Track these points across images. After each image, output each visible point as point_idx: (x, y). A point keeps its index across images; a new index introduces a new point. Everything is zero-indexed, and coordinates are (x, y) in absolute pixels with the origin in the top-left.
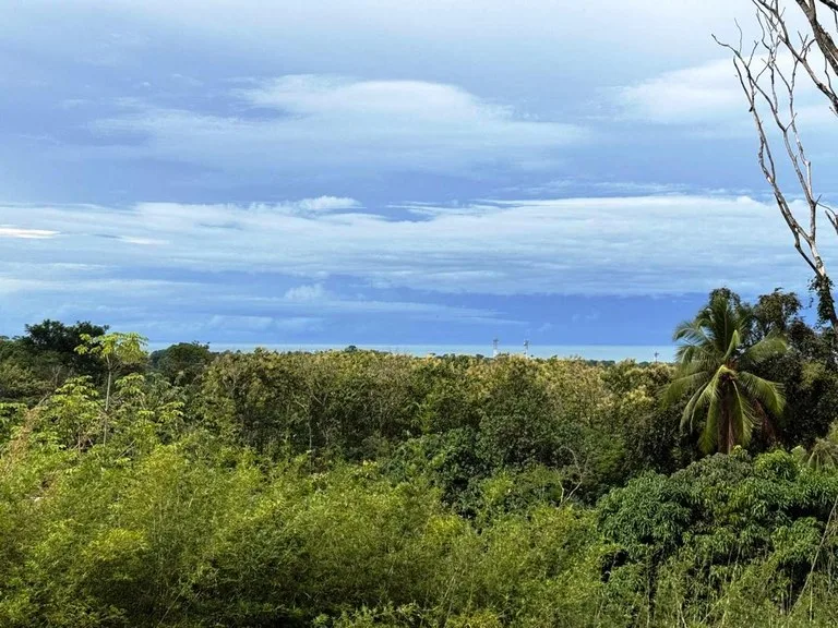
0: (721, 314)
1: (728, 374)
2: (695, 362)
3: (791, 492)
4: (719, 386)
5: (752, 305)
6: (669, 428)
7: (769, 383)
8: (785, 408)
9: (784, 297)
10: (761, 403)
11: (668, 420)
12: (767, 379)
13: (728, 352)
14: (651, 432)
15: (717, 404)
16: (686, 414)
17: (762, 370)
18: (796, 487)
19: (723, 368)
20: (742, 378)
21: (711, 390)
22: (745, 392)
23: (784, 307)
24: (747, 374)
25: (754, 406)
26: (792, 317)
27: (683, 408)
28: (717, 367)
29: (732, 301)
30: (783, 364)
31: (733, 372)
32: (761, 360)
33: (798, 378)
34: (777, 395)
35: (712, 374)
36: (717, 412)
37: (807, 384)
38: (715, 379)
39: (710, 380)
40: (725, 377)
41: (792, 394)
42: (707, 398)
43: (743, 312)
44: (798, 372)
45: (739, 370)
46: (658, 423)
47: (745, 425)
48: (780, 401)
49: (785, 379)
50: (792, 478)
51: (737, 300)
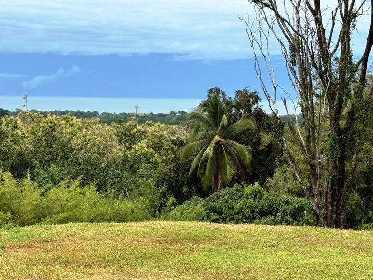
0: (216, 104)
1: (220, 141)
2: (200, 134)
3: (260, 204)
4: (215, 149)
5: (233, 99)
6: (183, 174)
7: (243, 146)
8: (251, 161)
9: (251, 95)
10: (237, 158)
11: (182, 168)
12: (240, 143)
13: (220, 128)
14: (172, 176)
15: (212, 159)
16: (194, 164)
17: (237, 139)
18: (263, 202)
19: (217, 138)
20: (227, 143)
21: (210, 151)
22: (229, 153)
23: (251, 100)
24: (231, 141)
25: (233, 159)
26: (255, 106)
27: (192, 161)
28: (213, 137)
29: (221, 95)
30: (251, 135)
31: (222, 140)
32: (238, 132)
33: (258, 143)
34: (247, 153)
35: (210, 140)
36: (213, 163)
37: (263, 147)
38: (213, 144)
39: (209, 144)
40: (218, 143)
41: (255, 154)
42: (207, 155)
43: (228, 103)
44: (259, 139)
45: (225, 138)
46: (177, 170)
47: (228, 172)
48: (248, 157)
49: (251, 143)
50: (261, 198)
51: (224, 95)
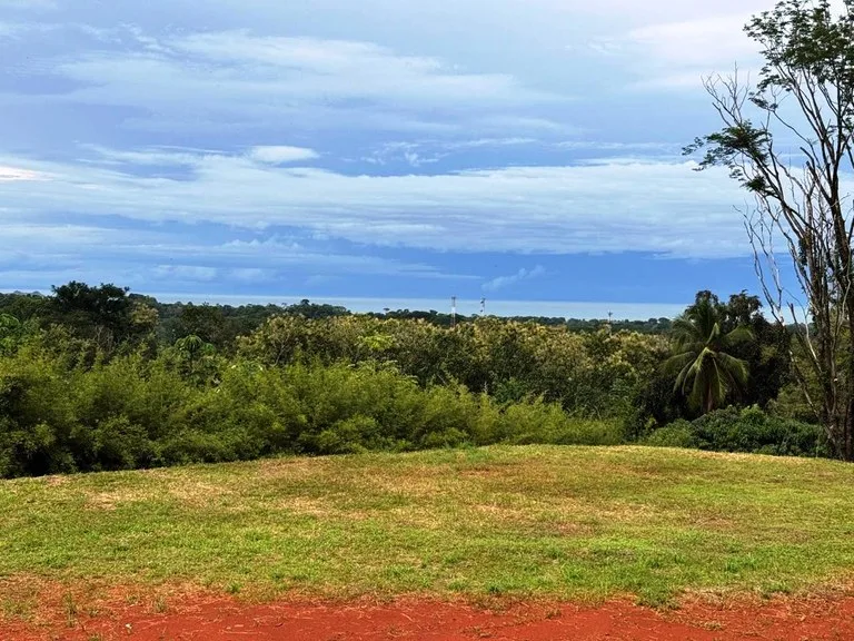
0: (706, 310)
1: (710, 354)
2: (687, 345)
3: (759, 430)
4: (703, 362)
5: (727, 304)
6: (665, 391)
7: (738, 360)
8: (749, 378)
9: (750, 299)
10: (732, 376)
11: (664, 384)
12: (736, 357)
13: (710, 338)
14: (652, 394)
15: (701, 375)
16: (678, 381)
17: (732, 351)
18: (763, 428)
19: (706, 350)
20: (719, 356)
21: (697, 365)
22: (722, 369)
23: (749, 306)
24: (723, 354)
25: (727, 375)
26: (754, 313)
27: (676, 377)
28: (702, 349)
29: (712, 300)
30: (748, 347)
31: (713, 353)
32: (733, 343)
33: (758, 357)
34: (743, 369)
35: (698, 353)
36: (701, 380)
37: (764, 362)
38: (701, 357)
39: (697, 357)
40: (707, 356)
41: (754, 370)
42: (694, 370)
43: (720, 309)
44: (759, 353)
45: (716, 351)
46: (658, 387)
47: (721, 390)
48: (745, 373)
49: (749, 357)
50: (761, 423)
51: (716, 299)
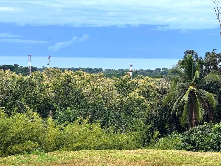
0: (191, 63)
1: (193, 90)
2: (179, 85)
4: (189, 96)
5: (203, 59)
6: (165, 115)
7: (211, 94)
8: (217, 105)
10: (207, 103)
11: (165, 110)
12: (209, 92)
13: (193, 80)
14: (158, 116)
15: (188, 103)
16: (174, 107)
17: (207, 88)
19: (191, 88)
20: (199, 92)
21: (186, 97)
22: (200, 99)
23: (217, 60)
24: (202, 90)
25: (204, 104)
27: (172, 105)
28: (188, 87)
29: (194, 56)
30: (217, 85)
31: (195, 89)
32: (207, 83)
34: (214, 99)
35: (186, 90)
36: (188, 107)
38: (188, 92)
39: (185, 93)
40: (192, 92)
42: (184, 101)
43: (200, 62)
45: (197, 88)
46: (161, 112)
47: (200, 113)
48: (215, 102)
49: (218, 92)
51: (197, 55)
